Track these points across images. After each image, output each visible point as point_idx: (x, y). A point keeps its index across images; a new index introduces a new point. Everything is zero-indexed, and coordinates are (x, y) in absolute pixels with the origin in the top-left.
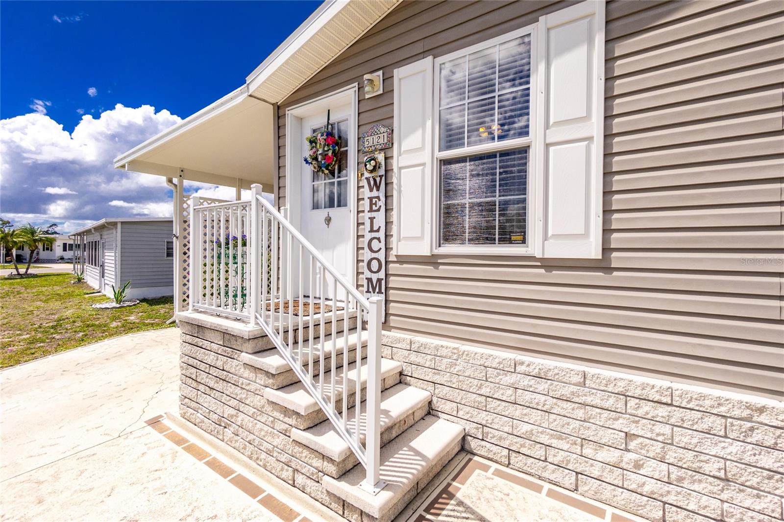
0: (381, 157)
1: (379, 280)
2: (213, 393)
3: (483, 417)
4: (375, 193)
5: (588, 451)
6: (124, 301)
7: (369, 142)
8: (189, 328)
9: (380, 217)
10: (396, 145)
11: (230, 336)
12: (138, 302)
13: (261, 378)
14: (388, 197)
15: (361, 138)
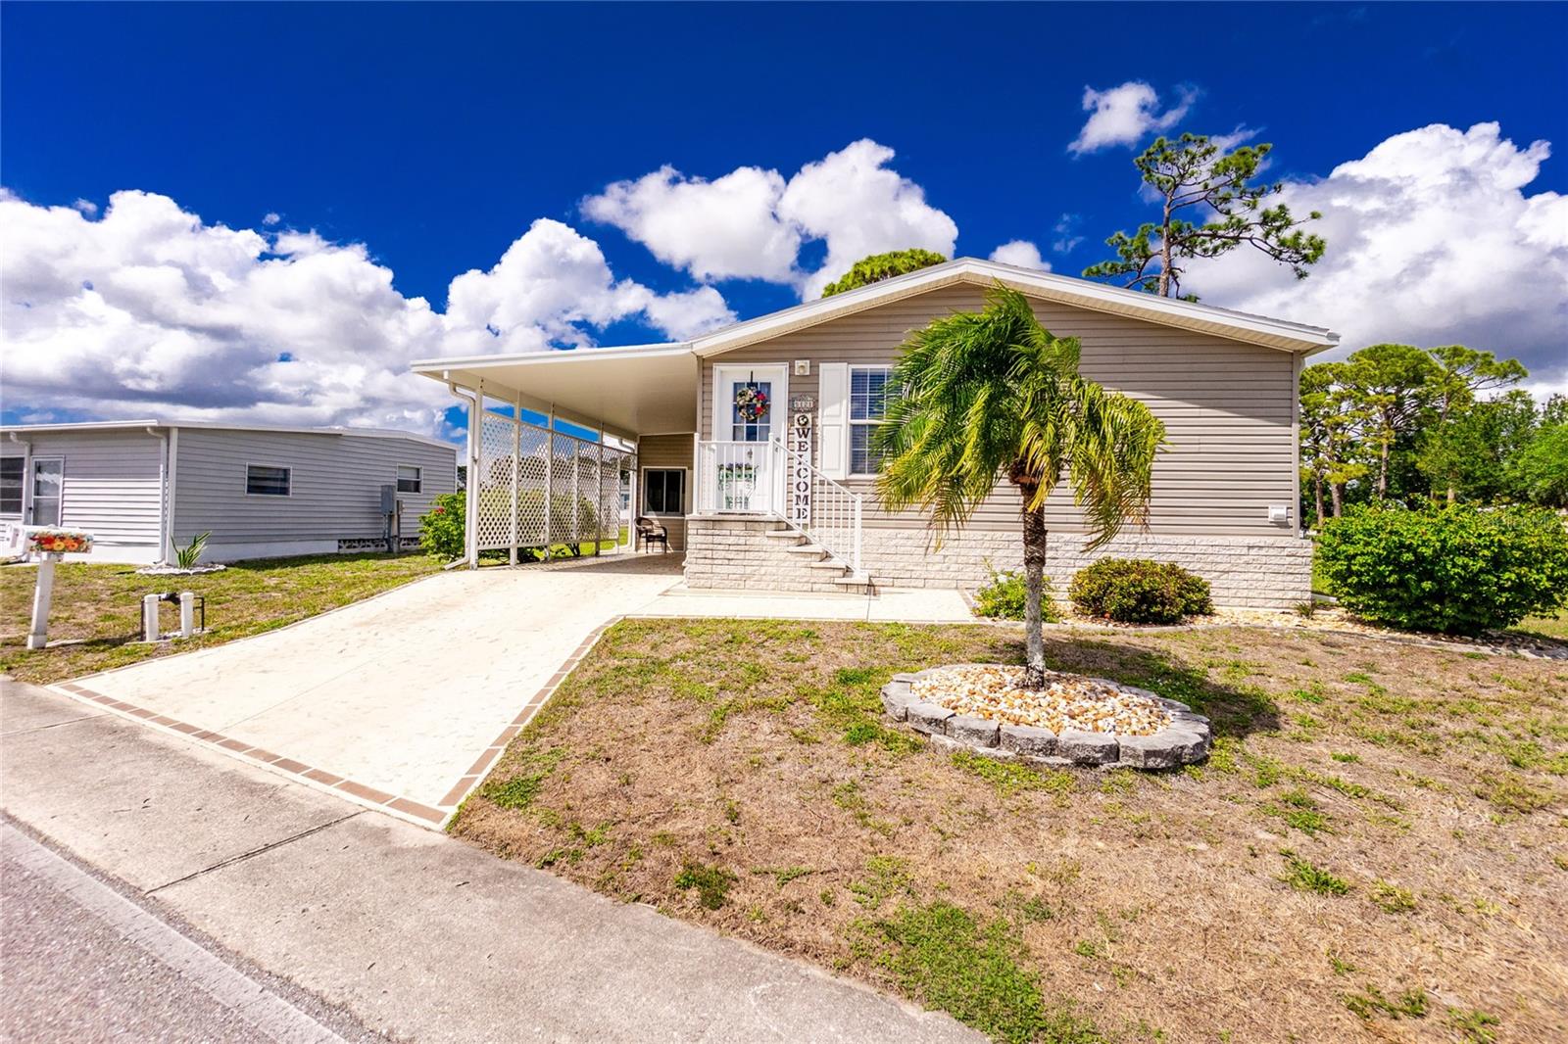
0: (809, 416)
1: (806, 497)
2: (732, 563)
3: (879, 565)
4: (803, 439)
5: (929, 568)
6: (195, 565)
7: (798, 404)
8: (703, 524)
9: (807, 455)
10: (820, 410)
11: (752, 523)
12: (222, 567)
13: (785, 542)
14: (814, 442)
15: (791, 401)
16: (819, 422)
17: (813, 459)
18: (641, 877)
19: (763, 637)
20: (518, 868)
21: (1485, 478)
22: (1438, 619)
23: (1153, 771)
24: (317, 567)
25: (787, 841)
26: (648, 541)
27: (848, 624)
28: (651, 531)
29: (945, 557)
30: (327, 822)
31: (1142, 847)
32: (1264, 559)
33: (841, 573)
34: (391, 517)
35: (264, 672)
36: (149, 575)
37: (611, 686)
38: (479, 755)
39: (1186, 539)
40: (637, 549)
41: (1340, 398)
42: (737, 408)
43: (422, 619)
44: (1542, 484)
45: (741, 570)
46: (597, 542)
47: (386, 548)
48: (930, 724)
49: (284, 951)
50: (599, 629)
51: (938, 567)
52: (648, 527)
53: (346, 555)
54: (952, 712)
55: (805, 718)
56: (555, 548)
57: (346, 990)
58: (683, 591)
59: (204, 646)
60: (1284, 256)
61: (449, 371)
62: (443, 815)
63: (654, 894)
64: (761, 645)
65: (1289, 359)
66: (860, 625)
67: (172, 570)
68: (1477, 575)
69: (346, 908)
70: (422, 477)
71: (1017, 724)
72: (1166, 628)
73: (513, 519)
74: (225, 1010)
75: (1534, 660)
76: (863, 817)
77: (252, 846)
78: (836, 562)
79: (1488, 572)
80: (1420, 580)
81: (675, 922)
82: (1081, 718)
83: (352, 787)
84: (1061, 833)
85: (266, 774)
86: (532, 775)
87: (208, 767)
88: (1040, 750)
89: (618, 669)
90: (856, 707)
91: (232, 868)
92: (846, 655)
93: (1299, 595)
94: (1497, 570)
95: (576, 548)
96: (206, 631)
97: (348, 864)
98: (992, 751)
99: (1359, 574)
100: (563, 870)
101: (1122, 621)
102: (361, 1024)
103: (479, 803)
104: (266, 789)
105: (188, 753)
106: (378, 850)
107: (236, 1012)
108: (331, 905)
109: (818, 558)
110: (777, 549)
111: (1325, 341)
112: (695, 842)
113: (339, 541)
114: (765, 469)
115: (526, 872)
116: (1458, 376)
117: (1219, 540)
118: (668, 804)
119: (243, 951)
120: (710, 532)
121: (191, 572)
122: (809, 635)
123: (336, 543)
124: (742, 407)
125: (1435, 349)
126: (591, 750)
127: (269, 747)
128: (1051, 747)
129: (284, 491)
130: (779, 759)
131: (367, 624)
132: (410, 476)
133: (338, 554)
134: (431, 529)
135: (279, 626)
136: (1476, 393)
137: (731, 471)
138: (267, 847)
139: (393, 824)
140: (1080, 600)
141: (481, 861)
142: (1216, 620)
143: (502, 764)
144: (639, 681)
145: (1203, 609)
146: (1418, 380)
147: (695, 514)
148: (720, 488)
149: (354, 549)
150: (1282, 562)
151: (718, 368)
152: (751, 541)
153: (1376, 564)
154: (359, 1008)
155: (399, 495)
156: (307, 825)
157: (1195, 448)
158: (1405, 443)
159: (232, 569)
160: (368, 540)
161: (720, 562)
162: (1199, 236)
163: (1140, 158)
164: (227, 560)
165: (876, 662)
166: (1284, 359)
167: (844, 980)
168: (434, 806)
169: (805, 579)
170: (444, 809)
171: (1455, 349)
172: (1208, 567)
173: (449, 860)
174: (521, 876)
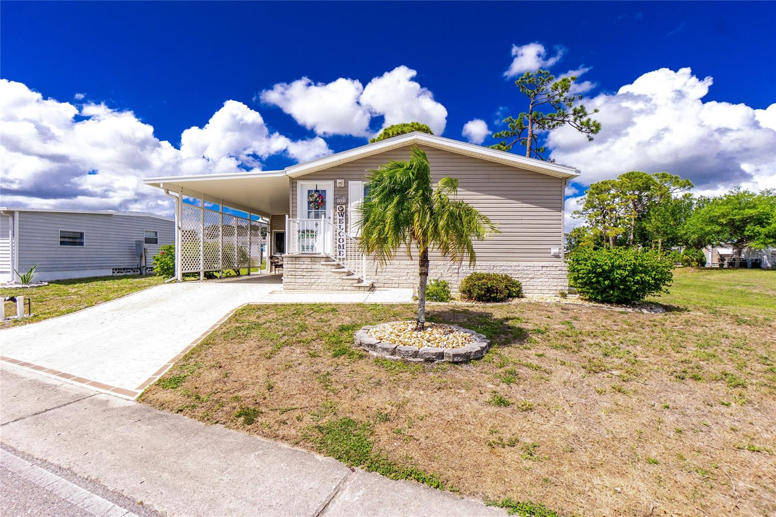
0: (344, 206)
1: (343, 245)
2: (305, 277)
3: (378, 277)
4: (341, 218)
5: (401, 278)
6: (31, 283)
7: (339, 201)
8: (290, 259)
9: (343, 226)
10: (349, 204)
11: (314, 258)
12: (46, 283)
13: (329, 267)
14: (347, 219)
15: (335, 199)
16: (349, 209)
17: (346, 227)
18: (220, 414)
19: (312, 311)
20: (166, 413)
21: (671, 234)
22: (612, 297)
23: (457, 363)
24: (99, 283)
25: (291, 397)
26: (276, 267)
27: (354, 305)
28: (278, 262)
29: (408, 273)
30: (79, 399)
31: (438, 393)
32: (549, 272)
33: (356, 281)
34: (141, 256)
35: (60, 334)
36: (5, 288)
37: (232, 335)
38: (159, 368)
39: (515, 263)
40: (271, 271)
41: (614, 197)
42: (309, 203)
43: (147, 307)
44: (694, 236)
45: (309, 281)
46: (249, 268)
47: (139, 272)
48: (368, 346)
49: (46, 450)
50: (233, 310)
51: (404, 278)
52: (276, 261)
53: (117, 276)
54: (379, 341)
55: (317, 346)
56: (225, 271)
57: (72, 463)
58: (281, 291)
59: (29, 323)
60: (584, 130)
61: (164, 184)
62: (136, 393)
63: (225, 420)
64: (310, 315)
65: (560, 181)
66: (359, 305)
67: (18, 286)
68: (625, 278)
69: (80, 432)
70: (158, 236)
71: (404, 345)
72: (497, 304)
73: (201, 257)
74: (13, 473)
75: (646, 314)
76: (327, 386)
77: (39, 410)
78: (356, 277)
79: (631, 277)
80: (604, 280)
81: (232, 431)
82: (433, 342)
83: (95, 384)
84: (408, 389)
85: (53, 380)
86: (182, 375)
87: (23, 378)
88: (411, 356)
89: (237, 328)
90: (342, 341)
91: (27, 419)
92: (348, 319)
93: (563, 288)
94: (633, 275)
95: (238, 271)
96: (32, 315)
97: (85, 415)
98: (392, 357)
99: (582, 278)
100: (187, 413)
101: (479, 301)
102: (76, 475)
103: (154, 387)
104: (51, 386)
105: (14, 372)
106: (101, 409)
107: (18, 474)
108: (72, 432)
109: (346, 274)
110: (326, 270)
111: (574, 173)
112: (250, 399)
113: (113, 269)
114: (320, 233)
115: (169, 415)
116: (664, 186)
117: (529, 264)
118: (243, 384)
119: (26, 451)
120: (294, 263)
121: (29, 286)
122: (334, 310)
123: (112, 270)
124: (312, 202)
125: (655, 174)
126: (213, 363)
127: (56, 368)
128: (416, 354)
129: (81, 244)
130: (299, 364)
131: (118, 310)
132: (152, 236)
133: (112, 276)
134: (159, 263)
135: (71, 312)
136: (673, 194)
137: (306, 233)
138: (46, 410)
139: (110, 398)
140: (464, 292)
141: (149, 411)
142: (523, 300)
143: (170, 371)
144: (245, 333)
145: (519, 295)
146: (648, 188)
147: (286, 254)
148: (299, 241)
149: (121, 273)
150: (556, 273)
151: (300, 183)
152: (314, 266)
153: (589, 273)
154: (76, 469)
155: (146, 245)
156: (68, 400)
157: (520, 222)
158: (642, 217)
159: (51, 285)
160: (129, 269)
161: (299, 277)
162: (546, 119)
163: (518, 81)
164: (49, 280)
165: (360, 321)
166: (557, 181)
167: (296, 448)
168: (133, 390)
169: (339, 285)
170: (137, 391)
171: (663, 174)
172: (525, 276)
173: (134, 411)
174: (166, 416)
